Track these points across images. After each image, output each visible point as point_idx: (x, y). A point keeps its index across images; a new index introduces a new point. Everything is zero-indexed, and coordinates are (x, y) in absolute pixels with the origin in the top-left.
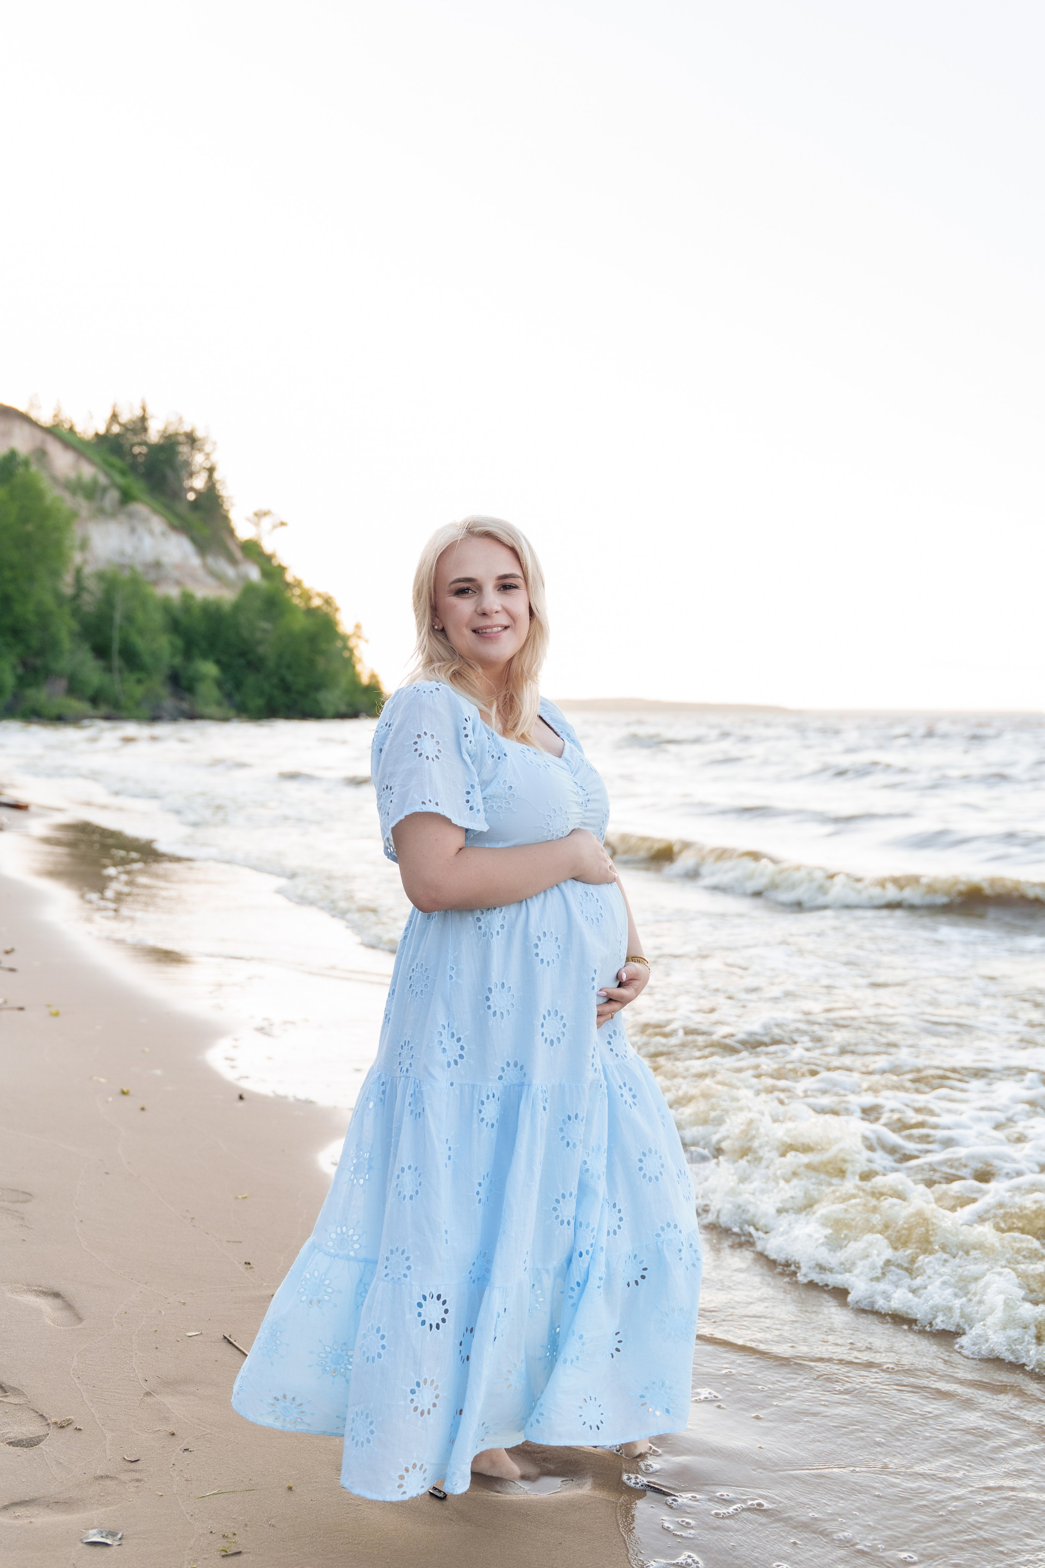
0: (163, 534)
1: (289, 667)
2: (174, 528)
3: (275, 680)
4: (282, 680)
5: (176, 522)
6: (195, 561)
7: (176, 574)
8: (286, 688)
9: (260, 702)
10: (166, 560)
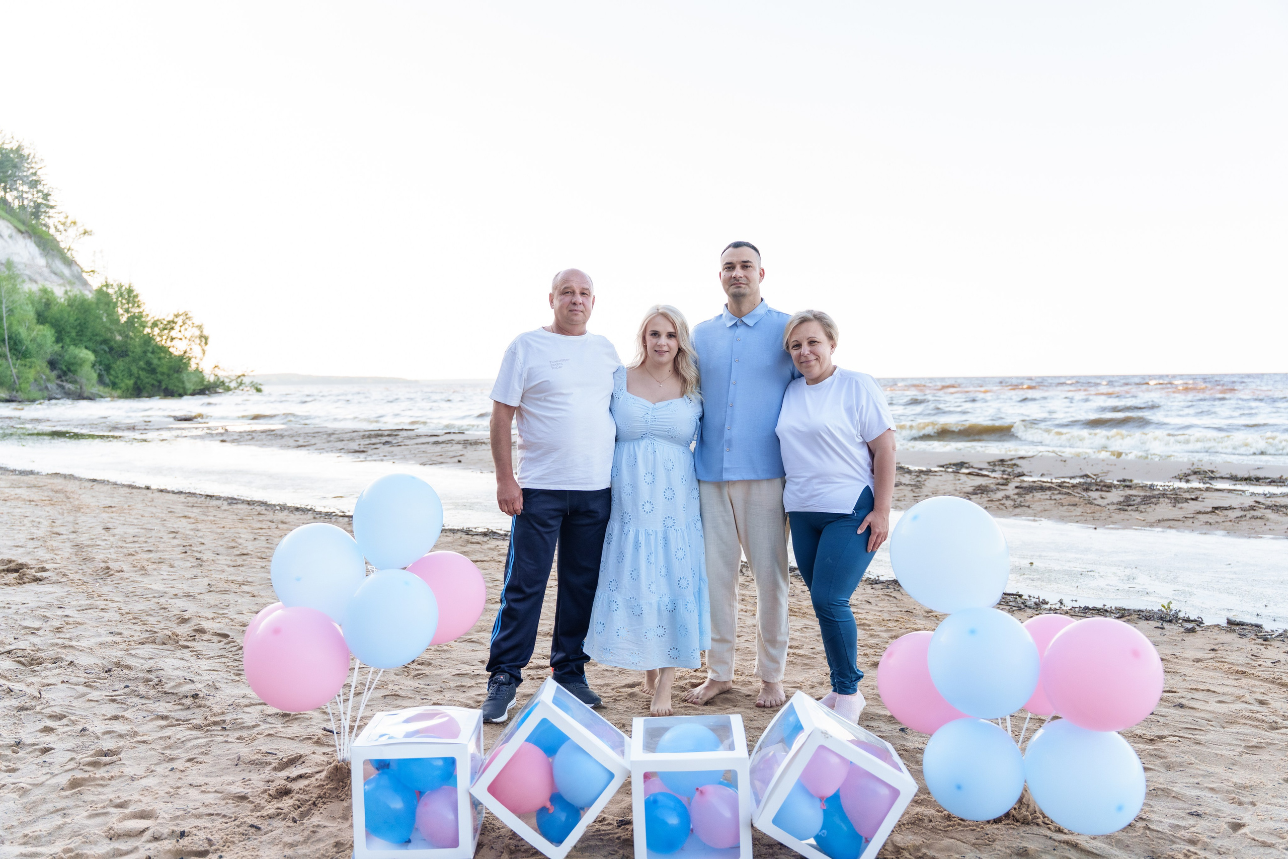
0: (11, 237)
1: (153, 352)
2: (22, 233)
3: (142, 363)
4: (149, 363)
5: (23, 228)
6: (41, 261)
7: (27, 272)
8: (152, 370)
9: (131, 382)
10: (16, 259)
